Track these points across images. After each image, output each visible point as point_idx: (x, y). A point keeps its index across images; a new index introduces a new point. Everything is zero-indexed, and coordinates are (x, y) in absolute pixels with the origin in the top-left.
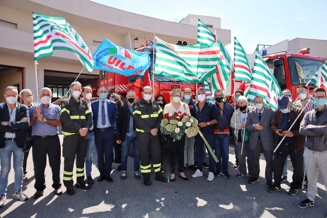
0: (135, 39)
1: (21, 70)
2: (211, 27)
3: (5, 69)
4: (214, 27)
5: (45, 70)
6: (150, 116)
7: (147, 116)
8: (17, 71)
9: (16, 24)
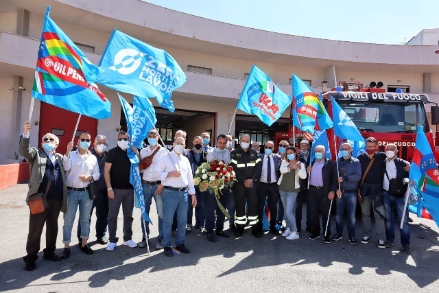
0: (323, 83)
5: (237, 115)
7: (243, 165)
9: (211, 70)
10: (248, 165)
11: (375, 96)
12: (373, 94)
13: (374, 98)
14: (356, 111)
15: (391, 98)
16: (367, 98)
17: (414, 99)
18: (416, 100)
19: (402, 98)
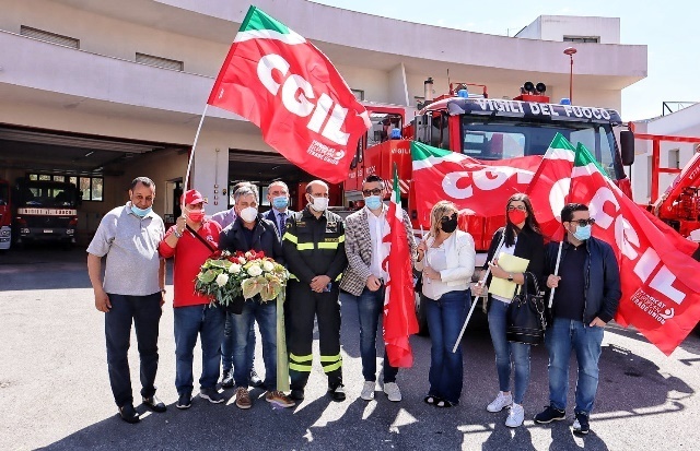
0: (426, 82)
1: (187, 149)
2: (596, 40)
3: (157, 150)
4: (602, 41)
5: (231, 151)
6: (316, 246)
8: (180, 153)
9: (181, 63)
10: (321, 245)
11: (535, 109)
12: (531, 105)
13: (534, 112)
14: (485, 139)
15: (563, 113)
16: (522, 111)
17: (599, 117)
18: (602, 118)
19: (581, 115)
